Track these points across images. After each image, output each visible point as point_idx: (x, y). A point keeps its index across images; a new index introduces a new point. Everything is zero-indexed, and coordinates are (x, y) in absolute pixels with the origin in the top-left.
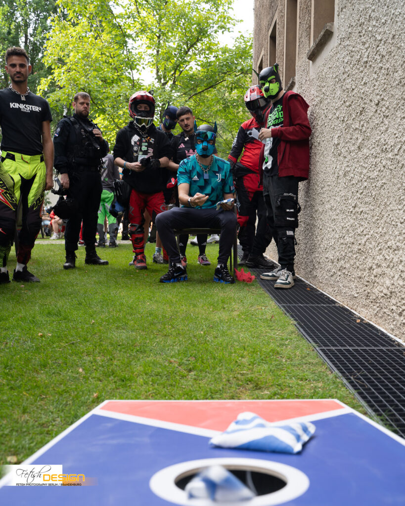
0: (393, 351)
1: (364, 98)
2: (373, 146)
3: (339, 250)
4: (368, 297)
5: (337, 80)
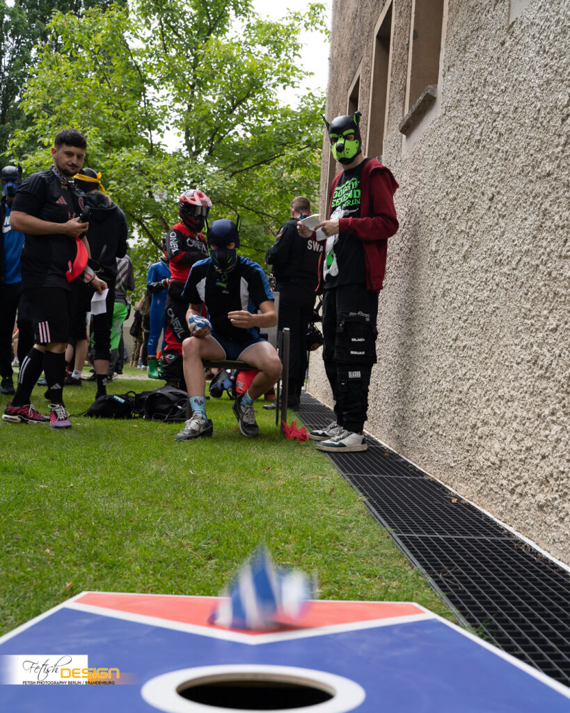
0: (500, 543)
1: (474, 189)
2: (484, 256)
3: (432, 400)
4: (469, 466)
5: (439, 163)
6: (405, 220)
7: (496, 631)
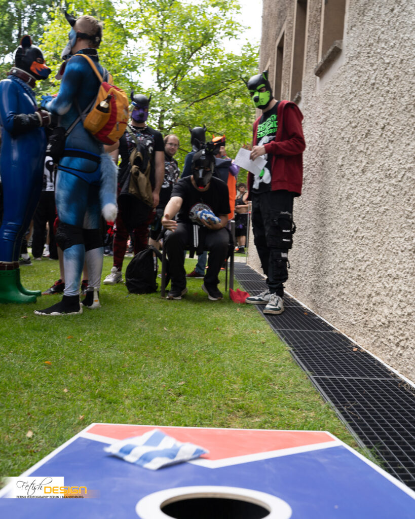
0: (388, 382)
1: (370, 120)
2: (377, 170)
3: (338, 275)
4: (366, 325)
5: (344, 99)
6: (319, 141)
7: (384, 451)
